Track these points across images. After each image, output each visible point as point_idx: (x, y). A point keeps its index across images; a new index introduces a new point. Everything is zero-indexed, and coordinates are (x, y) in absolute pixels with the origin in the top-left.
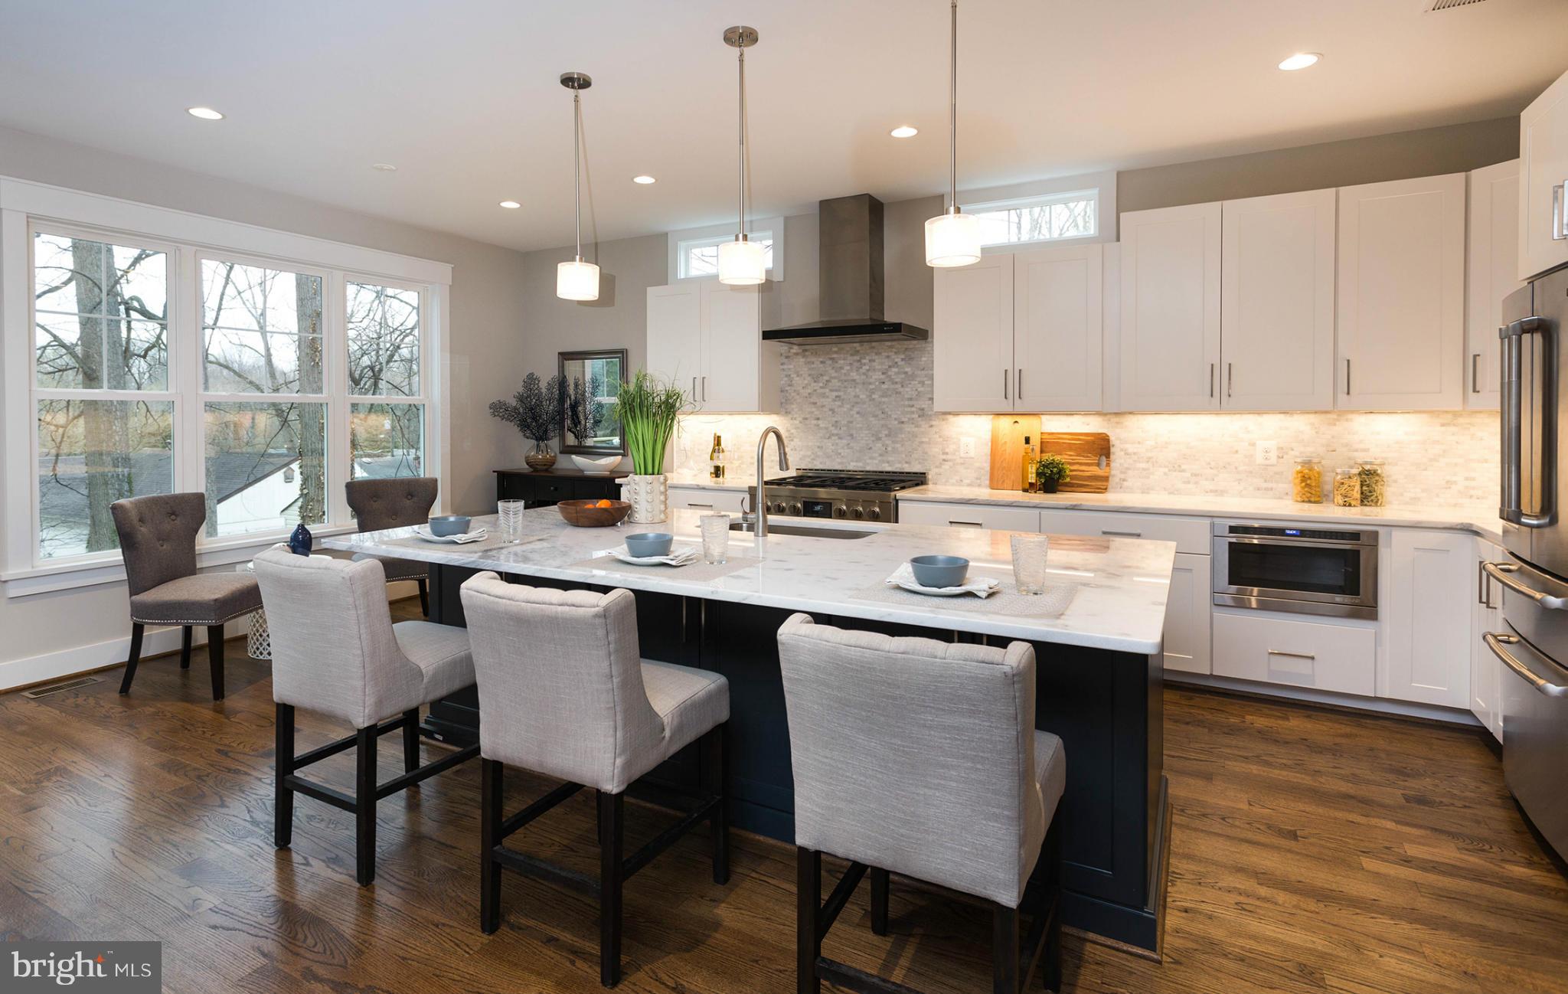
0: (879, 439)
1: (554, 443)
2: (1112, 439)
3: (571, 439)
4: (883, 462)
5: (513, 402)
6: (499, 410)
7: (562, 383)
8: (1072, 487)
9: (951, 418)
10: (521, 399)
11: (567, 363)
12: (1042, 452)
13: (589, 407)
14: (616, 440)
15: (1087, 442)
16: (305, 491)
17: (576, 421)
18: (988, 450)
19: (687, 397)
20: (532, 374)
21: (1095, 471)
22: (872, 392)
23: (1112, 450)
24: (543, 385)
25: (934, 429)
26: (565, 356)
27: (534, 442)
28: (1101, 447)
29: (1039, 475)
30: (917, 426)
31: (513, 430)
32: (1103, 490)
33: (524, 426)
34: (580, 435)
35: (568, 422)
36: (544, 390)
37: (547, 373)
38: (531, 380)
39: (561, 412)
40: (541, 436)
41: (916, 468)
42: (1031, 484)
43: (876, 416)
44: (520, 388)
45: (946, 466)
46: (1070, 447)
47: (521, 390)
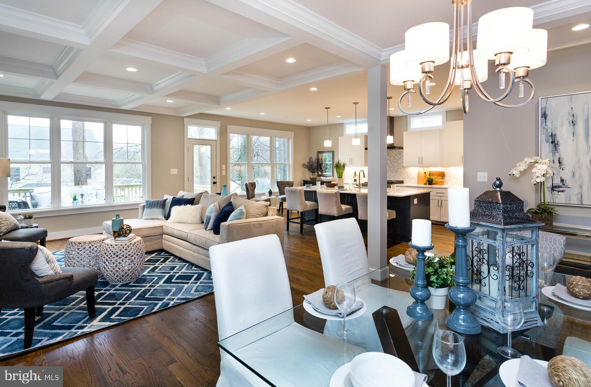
0: (393, 173)
1: (316, 174)
2: (445, 173)
3: (320, 173)
4: (394, 178)
5: (307, 164)
6: (304, 166)
7: (318, 159)
8: (435, 184)
9: (409, 168)
10: (308, 163)
11: (319, 154)
12: (429, 176)
13: (323, 165)
14: (331, 173)
15: (440, 174)
16: (243, 188)
17: (321, 168)
18: (417, 175)
19: (348, 164)
20: (311, 157)
21: (441, 180)
22: (391, 161)
23: (445, 175)
24: (314, 160)
25: (405, 171)
26: (319, 152)
27: (312, 173)
28: (442, 175)
29: (427, 181)
30: (402, 170)
31: (307, 170)
32: (443, 184)
33: (309, 170)
34: (322, 172)
35: (319, 169)
36: (314, 161)
37: (314, 157)
38: (311, 159)
39: (318, 166)
40: (313, 172)
41: (401, 180)
42: (425, 183)
43: (392, 167)
44: (308, 160)
45: (408, 179)
46: (436, 175)
47: (308, 161)
